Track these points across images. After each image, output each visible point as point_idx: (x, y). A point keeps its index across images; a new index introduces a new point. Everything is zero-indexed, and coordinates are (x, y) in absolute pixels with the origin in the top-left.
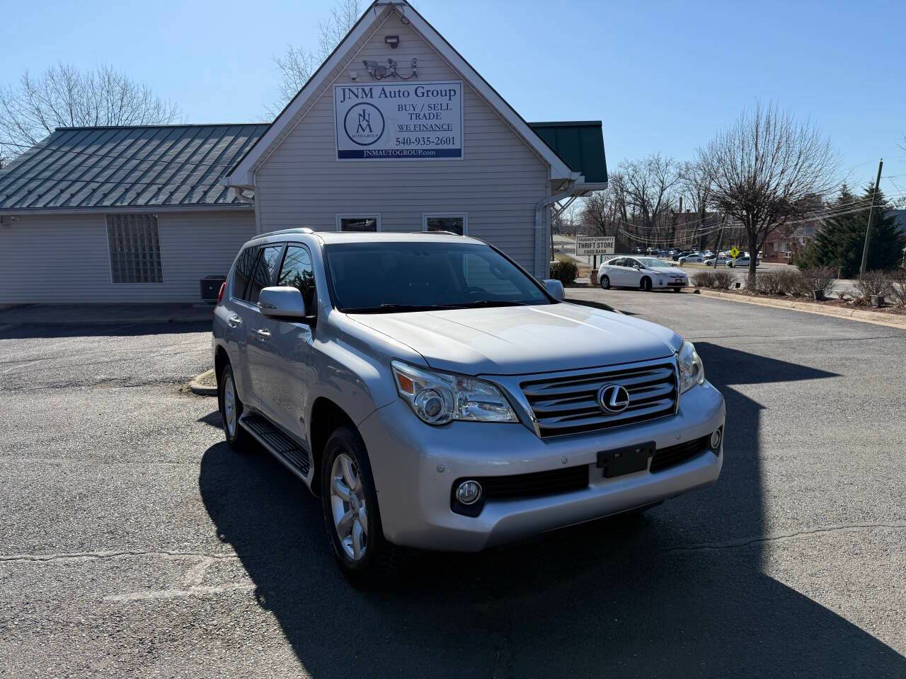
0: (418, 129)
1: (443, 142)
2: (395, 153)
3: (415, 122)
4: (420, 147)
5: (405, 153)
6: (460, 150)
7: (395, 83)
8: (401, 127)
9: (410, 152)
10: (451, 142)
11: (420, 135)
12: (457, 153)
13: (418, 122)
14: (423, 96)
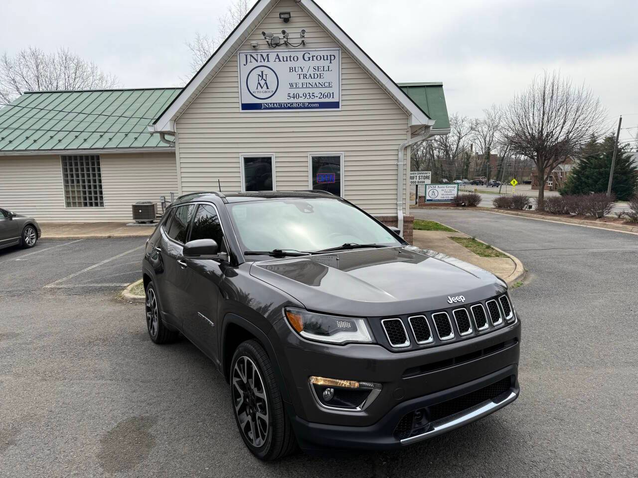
0: (305, 86)
1: (325, 96)
2: (287, 105)
3: (302, 80)
4: (306, 100)
5: (294, 105)
6: (338, 103)
7: (287, 50)
8: (291, 85)
9: (299, 105)
10: (332, 96)
11: (307, 91)
12: (336, 105)
13: (305, 81)
14: (309, 60)
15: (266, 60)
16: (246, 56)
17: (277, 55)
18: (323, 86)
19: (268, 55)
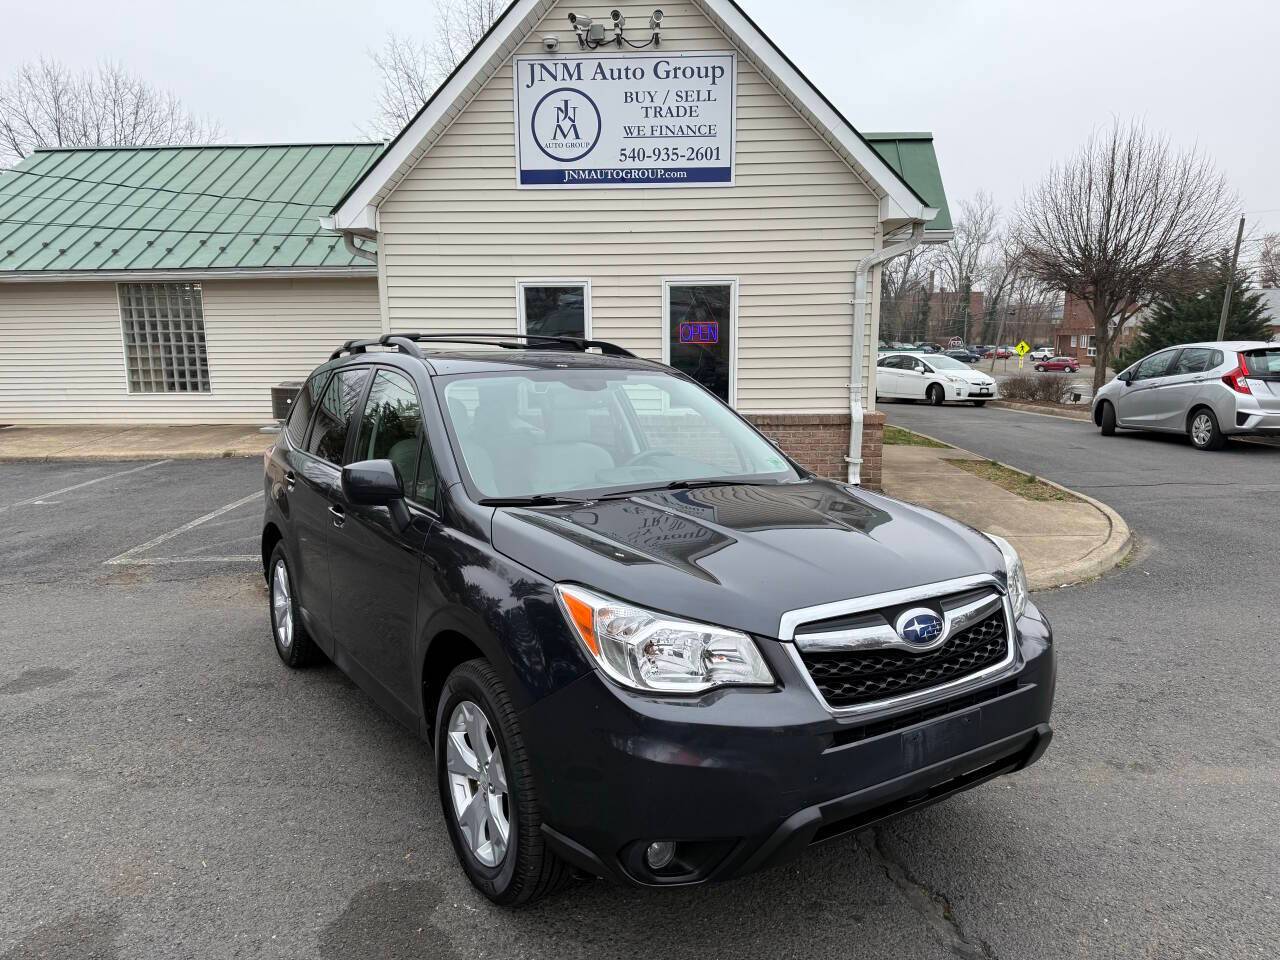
0: (657, 134)
1: (700, 156)
2: (618, 174)
3: (653, 121)
4: (660, 164)
5: (634, 175)
6: (728, 170)
7: (621, 55)
8: (628, 131)
9: (643, 174)
10: (714, 156)
11: (661, 144)
12: (723, 174)
13: (659, 121)
14: (668, 76)
15: (575, 76)
16: (532, 66)
17: (599, 65)
18: (696, 132)
19: (578, 65)
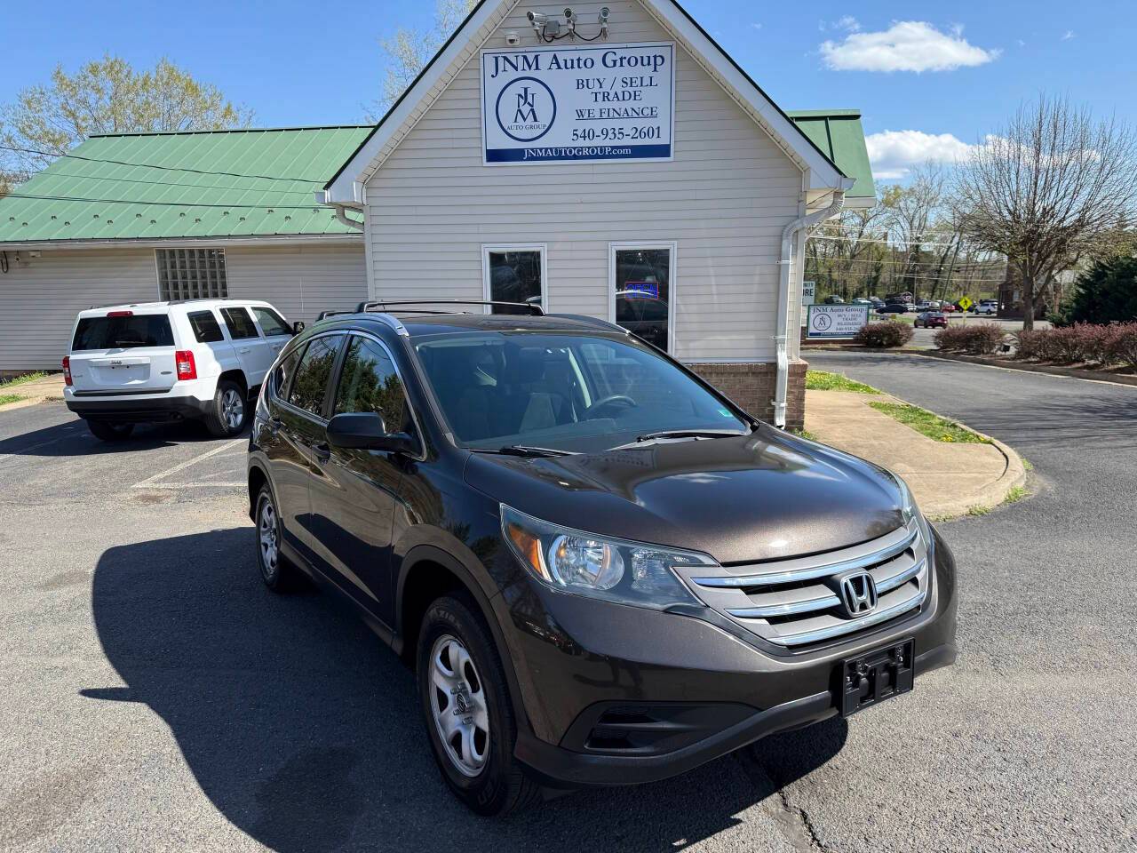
0: (605, 116)
1: (643, 135)
2: (570, 152)
3: (601, 104)
4: (608, 143)
5: (585, 152)
6: (668, 147)
7: (574, 47)
8: (580, 114)
9: (593, 151)
10: (656, 134)
11: (609, 124)
12: (663, 151)
13: (607, 105)
14: (615, 65)
15: (534, 67)
16: (496, 58)
17: (555, 57)
18: (639, 114)
19: (536, 57)
